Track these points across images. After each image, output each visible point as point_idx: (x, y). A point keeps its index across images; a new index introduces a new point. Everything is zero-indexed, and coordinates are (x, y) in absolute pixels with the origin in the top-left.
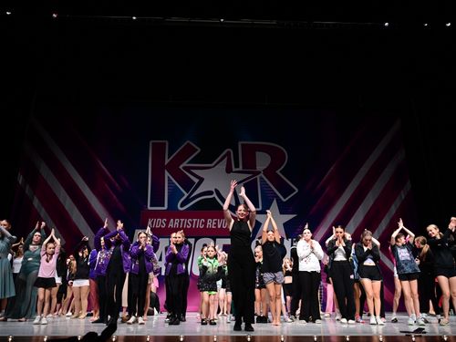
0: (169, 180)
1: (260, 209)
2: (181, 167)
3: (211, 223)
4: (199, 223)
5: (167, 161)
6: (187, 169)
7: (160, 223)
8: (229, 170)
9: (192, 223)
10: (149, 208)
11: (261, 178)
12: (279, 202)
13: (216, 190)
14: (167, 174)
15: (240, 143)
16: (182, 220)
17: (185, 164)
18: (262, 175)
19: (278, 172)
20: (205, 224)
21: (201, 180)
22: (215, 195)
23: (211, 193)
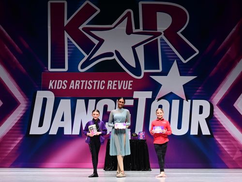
0: (69, 41)
1: (160, 70)
2: (81, 28)
3: (111, 85)
4: (100, 85)
5: (66, 22)
6: (87, 30)
7: (61, 84)
8: (129, 31)
9: (93, 84)
10: (50, 70)
11: (162, 39)
12: (180, 64)
13: (116, 51)
14: (67, 35)
15: (140, 4)
16: (83, 81)
17: (84, 25)
18: (162, 36)
19: (179, 33)
20: (106, 85)
21: (101, 41)
22: (115, 57)
23: (111, 54)
